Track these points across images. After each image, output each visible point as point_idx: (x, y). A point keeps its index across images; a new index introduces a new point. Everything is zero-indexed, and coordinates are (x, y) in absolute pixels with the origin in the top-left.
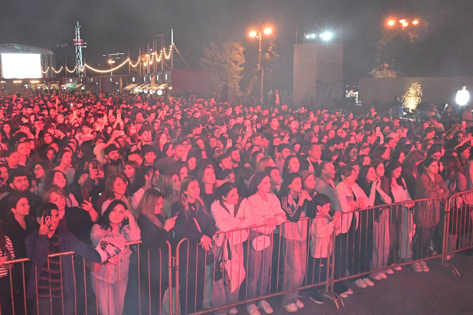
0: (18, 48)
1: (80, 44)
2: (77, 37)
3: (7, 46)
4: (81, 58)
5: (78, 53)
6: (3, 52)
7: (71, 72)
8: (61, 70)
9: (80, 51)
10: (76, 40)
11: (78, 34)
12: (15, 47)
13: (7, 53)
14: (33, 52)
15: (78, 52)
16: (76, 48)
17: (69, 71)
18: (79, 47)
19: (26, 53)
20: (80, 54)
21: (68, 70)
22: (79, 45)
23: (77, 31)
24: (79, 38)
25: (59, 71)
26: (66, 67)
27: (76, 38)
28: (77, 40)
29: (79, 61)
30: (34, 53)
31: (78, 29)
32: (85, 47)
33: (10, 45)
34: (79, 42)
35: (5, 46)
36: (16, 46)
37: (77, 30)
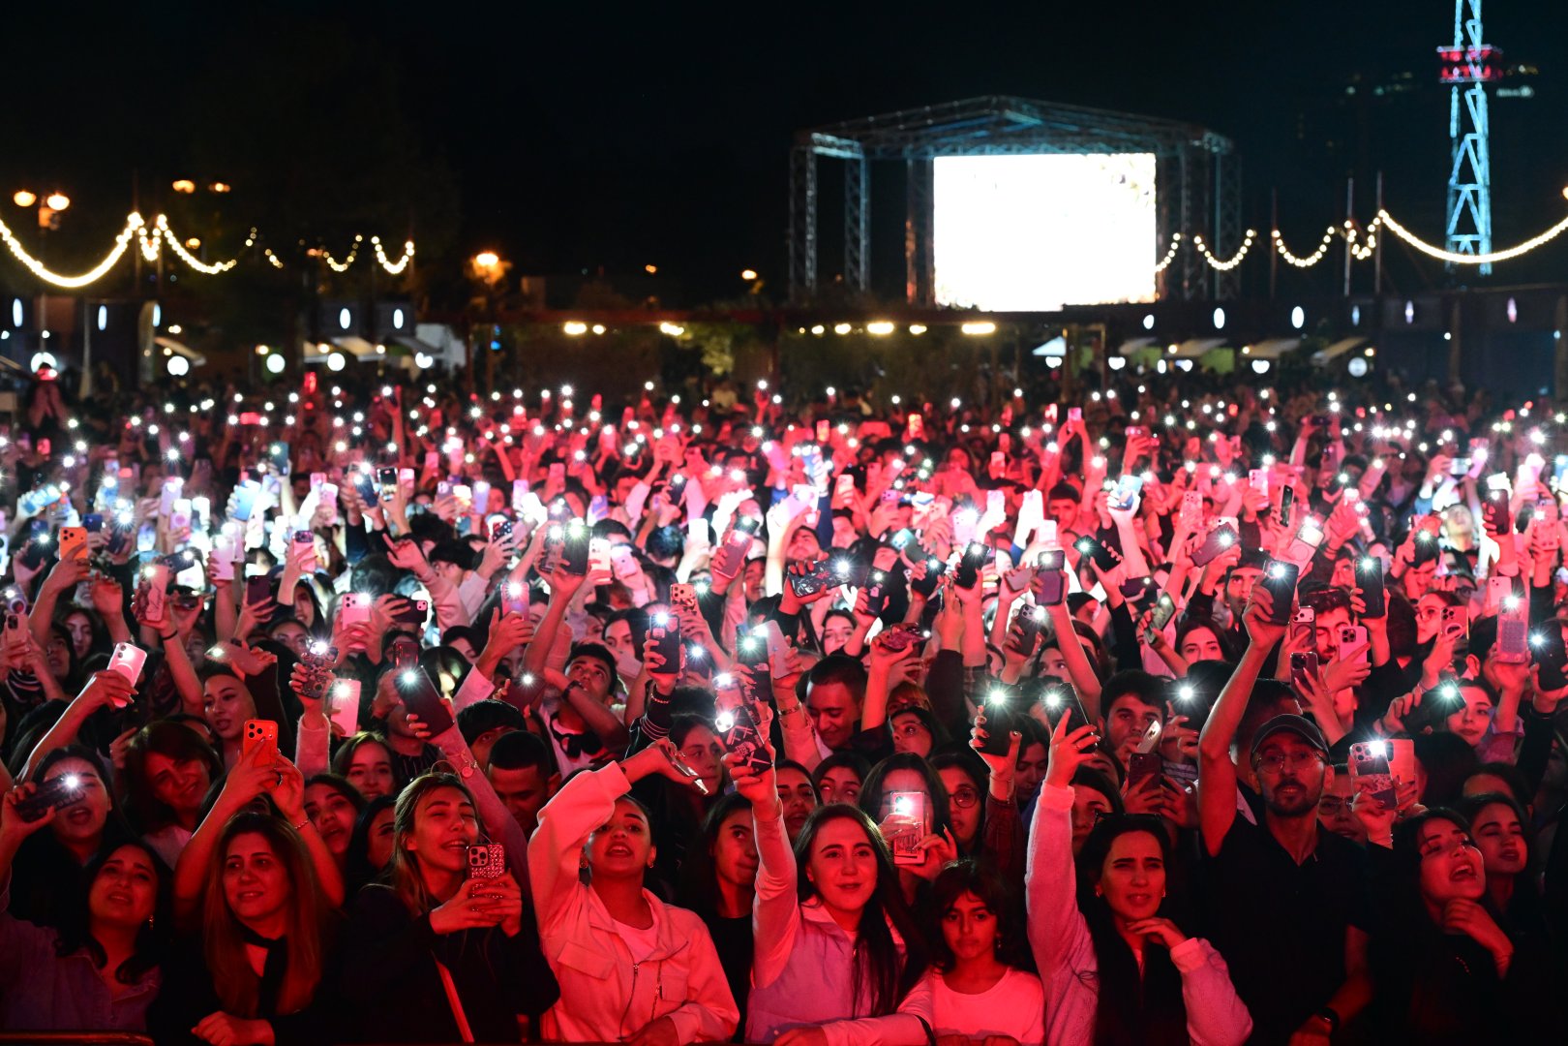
0: (1026, 120)
1: (1478, 73)
2: (1464, 30)
3: (962, 109)
4: (1481, 171)
5: (1461, 137)
6: (945, 145)
7: (1301, 263)
8: (1244, 250)
9: (1480, 119)
10: (1457, 47)
11: (1468, 15)
12: (1010, 115)
13: (965, 151)
14: (1115, 144)
15: (1467, 125)
16: (1455, 104)
17: (1290, 258)
18: (1474, 98)
19: (1074, 150)
20: (1474, 143)
21: (1282, 250)
22: (1472, 85)
24: (1477, 40)
25: (1235, 261)
26: (1276, 234)
27: (1459, 36)
28: (1464, 54)
29: (1466, 189)
30: (1118, 148)
32: (1526, 92)
33: (982, 106)
34: (1475, 62)
35: (952, 110)
36: (1019, 110)
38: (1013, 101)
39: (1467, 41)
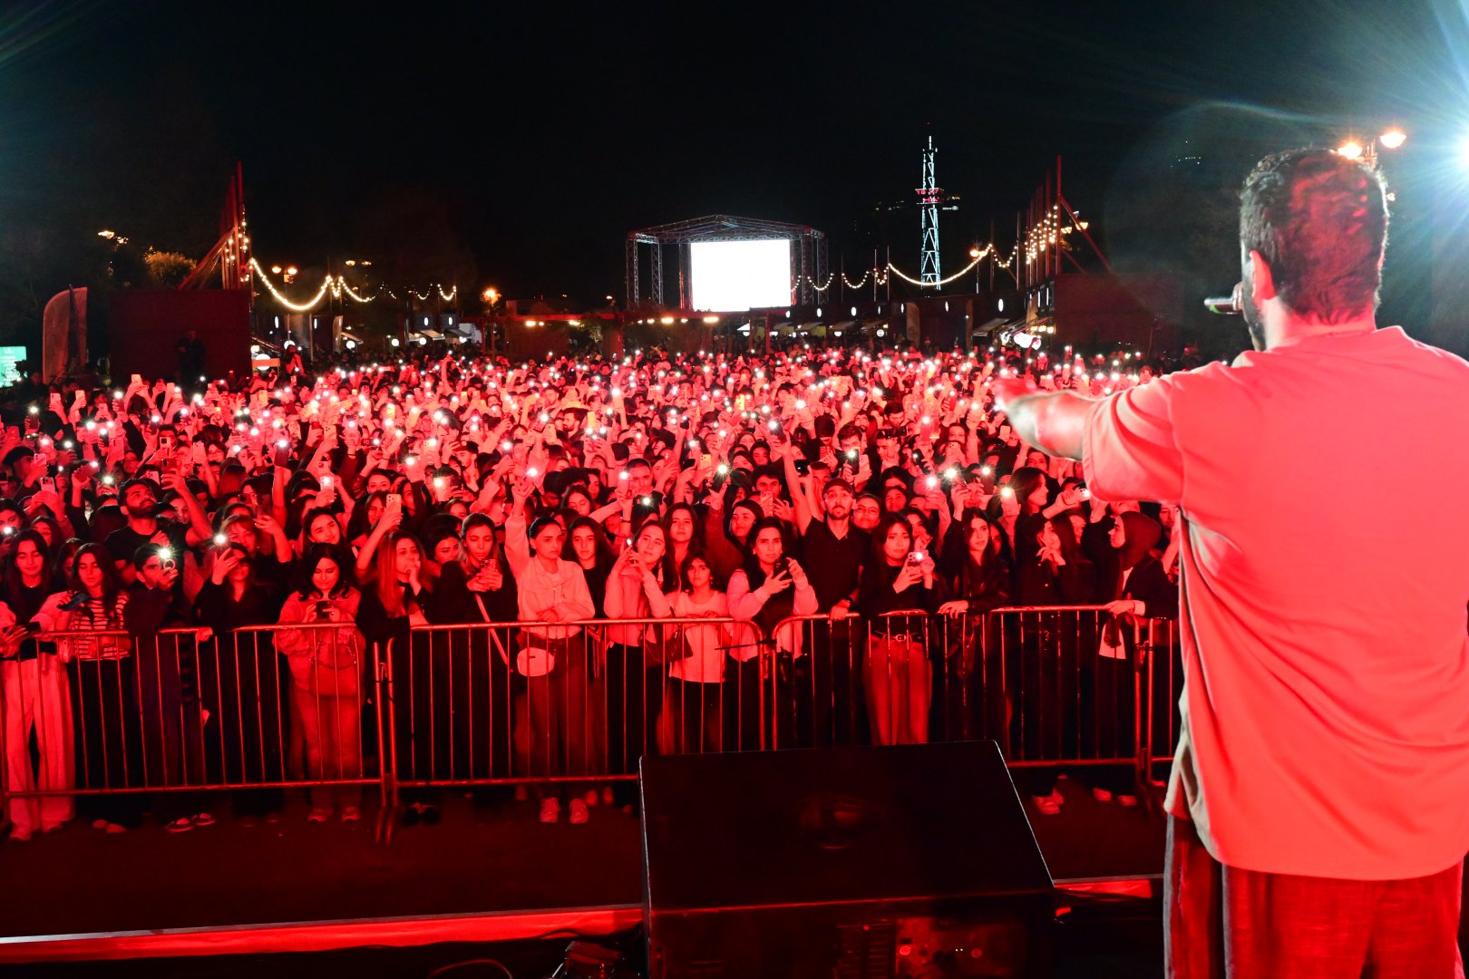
0: (731, 225)
1: (933, 200)
2: (927, 181)
3: (703, 221)
4: (936, 244)
5: (926, 230)
6: (695, 237)
7: (854, 287)
8: (829, 282)
9: (935, 221)
10: (924, 188)
11: (928, 173)
12: (725, 223)
13: (704, 240)
14: (771, 235)
15: (929, 224)
16: (923, 214)
17: (850, 285)
18: (932, 211)
19: (753, 238)
20: (932, 231)
21: (846, 282)
22: (931, 206)
23: (926, 164)
24: (933, 185)
26: (844, 275)
27: (925, 183)
28: (927, 191)
29: (929, 252)
30: (773, 237)
31: (932, 158)
32: (955, 208)
33: (711, 219)
34: (932, 195)
35: (698, 222)
36: (728, 221)
37: (929, 160)
38: (725, 217)
39: (928, 186)
